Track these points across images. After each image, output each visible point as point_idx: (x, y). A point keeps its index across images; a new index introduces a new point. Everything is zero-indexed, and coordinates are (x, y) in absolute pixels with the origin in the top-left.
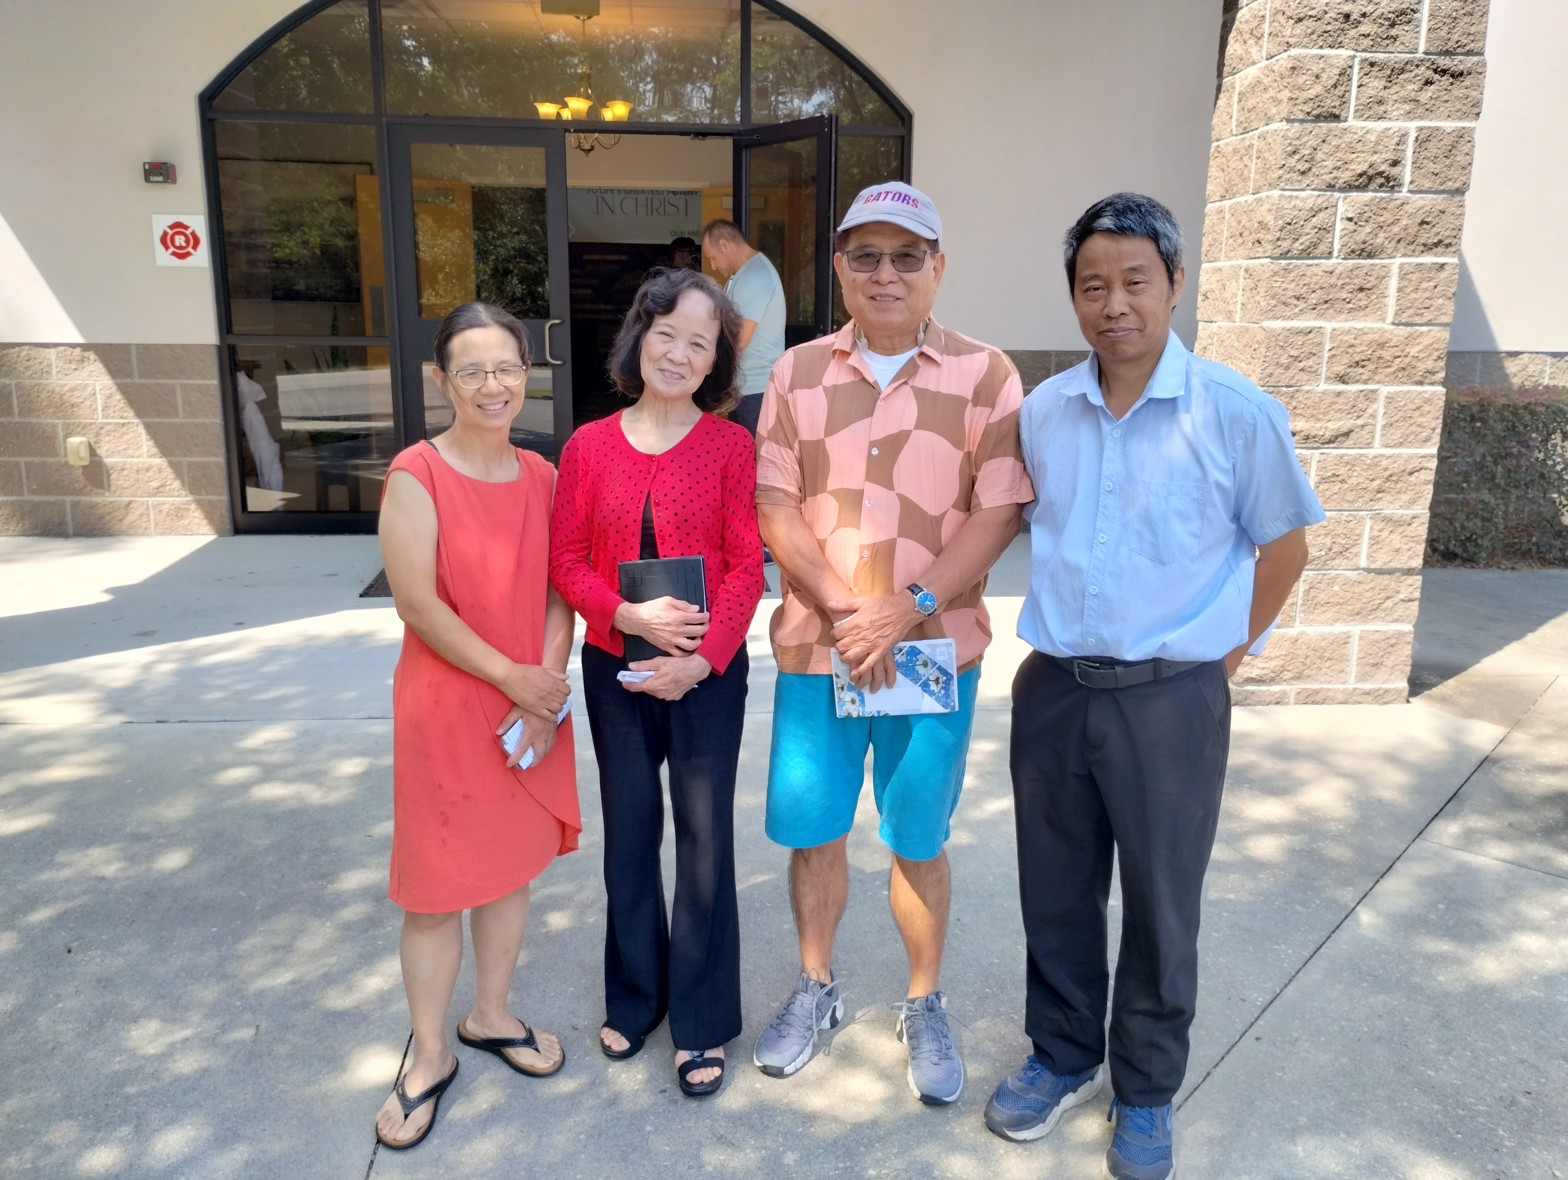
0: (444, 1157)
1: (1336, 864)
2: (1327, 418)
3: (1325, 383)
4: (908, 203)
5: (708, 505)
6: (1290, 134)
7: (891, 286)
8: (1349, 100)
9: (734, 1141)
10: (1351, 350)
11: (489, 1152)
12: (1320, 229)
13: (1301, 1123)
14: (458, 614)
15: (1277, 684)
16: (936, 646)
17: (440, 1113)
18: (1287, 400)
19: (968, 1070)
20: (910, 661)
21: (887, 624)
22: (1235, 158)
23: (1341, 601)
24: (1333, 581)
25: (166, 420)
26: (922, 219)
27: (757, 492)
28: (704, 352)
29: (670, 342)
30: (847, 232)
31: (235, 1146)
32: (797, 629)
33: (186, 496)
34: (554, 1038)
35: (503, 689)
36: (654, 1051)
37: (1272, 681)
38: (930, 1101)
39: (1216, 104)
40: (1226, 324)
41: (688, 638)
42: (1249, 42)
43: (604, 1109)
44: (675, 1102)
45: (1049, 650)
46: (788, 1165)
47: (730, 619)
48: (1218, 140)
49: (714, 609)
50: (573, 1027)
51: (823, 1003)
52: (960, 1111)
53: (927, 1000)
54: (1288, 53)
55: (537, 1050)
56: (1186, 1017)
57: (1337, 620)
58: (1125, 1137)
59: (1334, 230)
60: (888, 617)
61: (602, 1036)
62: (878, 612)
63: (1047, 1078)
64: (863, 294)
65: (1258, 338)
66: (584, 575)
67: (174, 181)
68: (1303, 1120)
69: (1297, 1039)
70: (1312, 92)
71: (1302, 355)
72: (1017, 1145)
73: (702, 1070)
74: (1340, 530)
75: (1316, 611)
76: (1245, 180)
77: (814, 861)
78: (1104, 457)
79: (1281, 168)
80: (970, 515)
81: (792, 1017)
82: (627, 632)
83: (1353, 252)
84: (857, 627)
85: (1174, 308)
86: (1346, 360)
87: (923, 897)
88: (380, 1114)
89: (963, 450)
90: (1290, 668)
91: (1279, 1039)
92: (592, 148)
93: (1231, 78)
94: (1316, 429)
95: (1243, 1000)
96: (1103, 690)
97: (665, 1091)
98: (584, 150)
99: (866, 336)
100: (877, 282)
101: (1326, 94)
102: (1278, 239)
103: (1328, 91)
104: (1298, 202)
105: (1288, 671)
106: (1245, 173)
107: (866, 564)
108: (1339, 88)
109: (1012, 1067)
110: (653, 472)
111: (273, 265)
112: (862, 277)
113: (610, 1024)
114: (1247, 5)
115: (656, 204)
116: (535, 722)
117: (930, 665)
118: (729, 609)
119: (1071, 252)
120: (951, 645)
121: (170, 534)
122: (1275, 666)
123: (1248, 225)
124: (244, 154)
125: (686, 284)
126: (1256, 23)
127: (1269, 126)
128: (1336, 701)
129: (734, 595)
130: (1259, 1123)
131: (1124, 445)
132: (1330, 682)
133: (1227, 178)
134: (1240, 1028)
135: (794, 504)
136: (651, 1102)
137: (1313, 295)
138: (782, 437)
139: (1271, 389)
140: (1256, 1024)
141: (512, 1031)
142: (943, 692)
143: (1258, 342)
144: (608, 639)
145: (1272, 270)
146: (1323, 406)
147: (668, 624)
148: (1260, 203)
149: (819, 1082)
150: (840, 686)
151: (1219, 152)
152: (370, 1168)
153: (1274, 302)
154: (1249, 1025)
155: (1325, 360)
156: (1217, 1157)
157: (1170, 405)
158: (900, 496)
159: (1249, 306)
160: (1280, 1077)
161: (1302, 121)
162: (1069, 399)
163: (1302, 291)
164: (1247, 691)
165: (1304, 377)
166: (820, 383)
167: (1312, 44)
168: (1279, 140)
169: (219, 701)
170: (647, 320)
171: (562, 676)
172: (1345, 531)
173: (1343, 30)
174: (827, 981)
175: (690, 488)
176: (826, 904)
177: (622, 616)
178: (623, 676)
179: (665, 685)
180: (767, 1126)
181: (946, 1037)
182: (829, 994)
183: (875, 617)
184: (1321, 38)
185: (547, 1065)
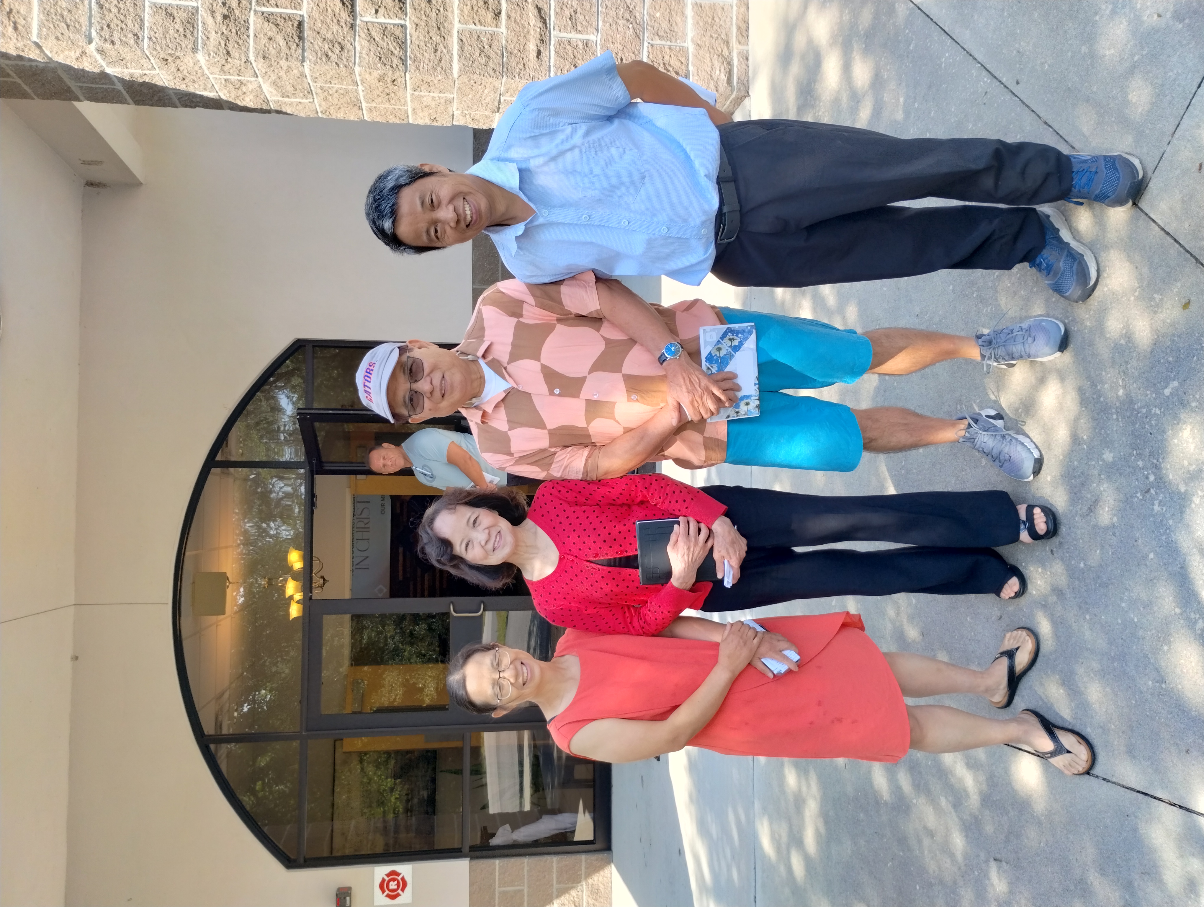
0: (1102, 724)
1: (877, 16)
2: (527, 26)
3: (500, 28)
4: (372, 370)
5: (597, 517)
6: (313, 59)
7: (434, 382)
8: (287, 14)
9: (1093, 499)
10: (475, 9)
11: (1098, 689)
12: (384, 35)
13: (1087, 51)
14: (679, 706)
15: (732, 59)
16: (705, 341)
17: (1066, 725)
18: (513, 57)
19: (1039, 313)
20: (717, 361)
21: (690, 380)
22: (331, 100)
23: (668, 10)
24: (652, 17)
25: (526, 898)
26: (383, 359)
27: (588, 479)
28: (480, 518)
29: (473, 543)
30: (394, 415)
31: (1089, 883)
32: (692, 449)
33: (582, 886)
34: (1008, 635)
35: (737, 673)
36: (1019, 558)
37: (730, 64)
38: (1063, 345)
39: (290, 114)
40: (455, 105)
41: (699, 534)
42: (244, 90)
43: (1066, 599)
44: (1061, 543)
45: (711, 262)
46: (1113, 458)
47: (685, 501)
48: (317, 112)
49: (677, 513)
50: (1000, 619)
51: (983, 426)
52: (1072, 321)
53: (983, 346)
54: (252, 62)
55: (1017, 649)
56: (1001, 147)
57: (683, 14)
58: (1097, 192)
59: (384, 23)
60: (684, 379)
61: (1007, 598)
62: (681, 387)
63: (1048, 255)
64: (440, 402)
65: (466, 80)
66: (650, 611)
67: (350, 888)
68: (1084, 49)
69: (1018, 52)
70: (282, 42)
71: (479, 46)
72: (1101, 277)
73: (1036, 522)
74: (613, 13)
75: (676, 30)
76: (347, 92)
77: (871, 434)
78: (563, 221)
79: (338, 66)
80: (605, 318)
81: (995, 451)
82: (694, 580)
83: (401, 8)
84: (692, 403)
85: (450, 171)
86: (482, 12)
87: (901, 350)
88: (1066, 772)
89: (555, 325)
90: (720, 50)
91: (1018, 66)
92: (322, 577)
93: (271, 104)
94: (535, 34)
95: (986, 93)
96: (742, 222)
97: (1052, 551)
98: (324, 584)
99: (471, 399)
100: (431, 393)
101: (283, 32)
102: (392, 67)
103: (281, 31)
104: (364, 52)
105: (722, 51)
106: (342, 92)
107: (642, 397)
108: (278, 22)
109: (1037, 278)
110: (572, 558)
111: (409, 814)
112: (427, 404)
113: (998, 592)
114: (217, 92)
115: (361, 525)
116: (763, 649)
117: (720, 346)
118: (677, 502)
119: (410, 251)
120: (704, 330)
121: (611, 899)
122: (718, 61)
123: (381, 89)
124: (328, 836)
125: (429, 531)
126: (231, 85)
127: (307, 75)
128: (746, 12)
129: (666, 498)
130: (1086, 84)
131: (555, 206)
132: (732, 18)
133: (346, 105)
134: (1009, 96)
135: (597, 451)
136: (1061, 562)
137: (434, 39)
138: (547, 461)
139: (505, 69)
140: (1006, 84)
141: (1003, 666)
142: (740, 335)
143: (469, 81)
144: (699, 593)
145: (415, 71)
146: (517, 29)
147: (688, 549)
148: (365, 81)
149: (1047, 431)
150: (735, 415)
151: (326, 112)
152: (1109, 781)
153: (439, 69)
154: (1006, 89)
155: (483, 28)
156: (1113, 119)
157: (524, 174)
158: (590, 372)
159: (442, 87)
160: (1049, 66)
161: (303, 50)
162: (519, 247)
163: (431, 47)
164: (738, 83)
165: (495, 44)
166: (506, 433)
167: (246, 43)
168: (317, 67)
169: (739, 871)
170: (457, 560)
171: (728, 627)
172: (614, 9)
173: (235, 20)
174: (966, 422)
175: (585, 530)
176: (906, 424)
177: (681, 583)
178: (728, 583)
179: (735, 552)
180: (1082, 473)
181: (1012, 331)
182: (976, 421)
183: (684, 389)
184: (241, 36)
185: (1030, 641)
